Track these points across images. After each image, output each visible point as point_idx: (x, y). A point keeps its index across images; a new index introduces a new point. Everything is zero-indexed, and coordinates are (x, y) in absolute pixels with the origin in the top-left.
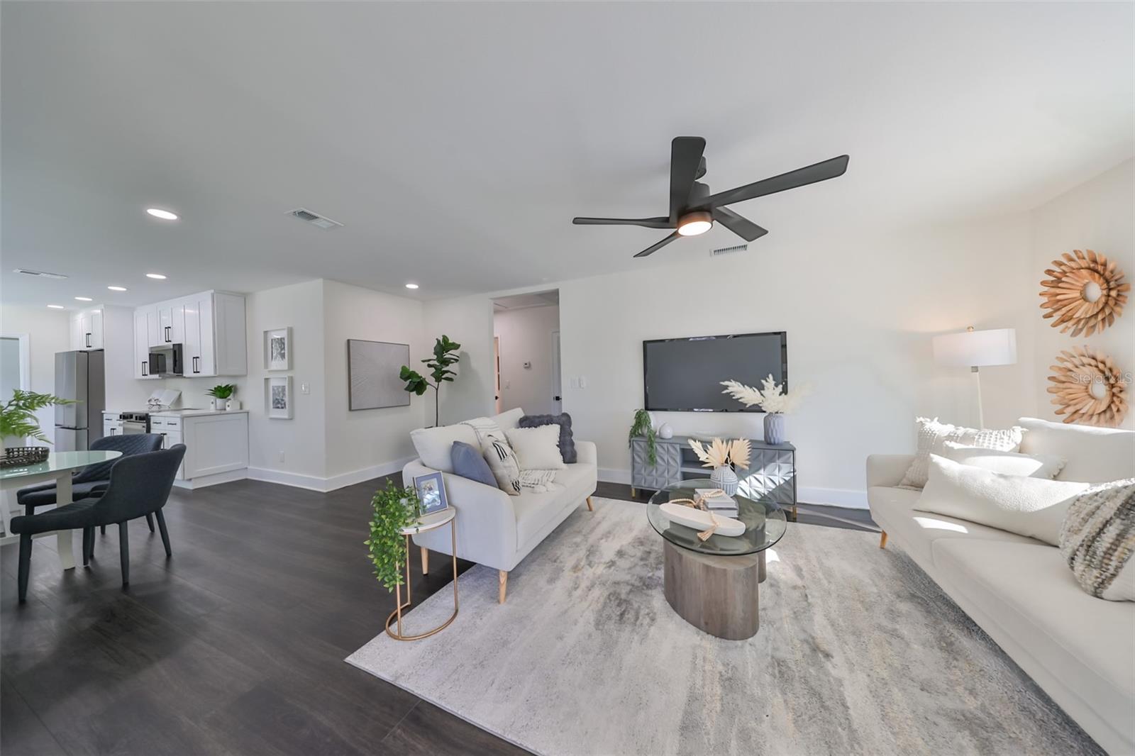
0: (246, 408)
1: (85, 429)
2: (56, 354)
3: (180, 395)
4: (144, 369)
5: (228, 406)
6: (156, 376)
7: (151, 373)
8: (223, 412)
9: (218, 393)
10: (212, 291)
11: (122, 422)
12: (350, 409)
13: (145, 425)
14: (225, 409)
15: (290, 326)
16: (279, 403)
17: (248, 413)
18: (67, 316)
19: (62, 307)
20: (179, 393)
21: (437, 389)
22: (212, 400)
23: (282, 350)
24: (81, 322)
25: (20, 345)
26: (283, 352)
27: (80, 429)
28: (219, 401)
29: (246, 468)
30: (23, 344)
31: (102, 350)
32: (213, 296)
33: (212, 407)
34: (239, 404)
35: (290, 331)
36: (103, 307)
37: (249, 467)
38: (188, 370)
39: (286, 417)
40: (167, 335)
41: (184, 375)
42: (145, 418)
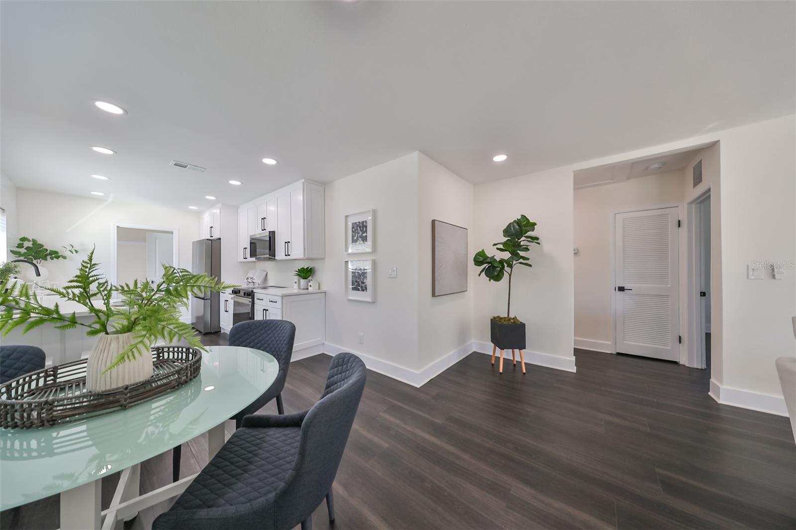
0: (323, 289)
1: (209, 299)
2: (193, 243)
3: (267, 274)
4: (245, 253)
5: (311, 286)
6: (253, 259)
7: (251, 256)
8: (306, 291)
9: (302, 275)
10: (303, 180)
11: (233, 296)
12: (434, 295)
13: (251, 300)
14: (308, 289)
15: (374, 208)
16: (359, 285)
17: (325, 293)
18: (199, 214)
19: (196, 208)
20: (266, 273)
21: (510, 275)
22: (296, 281)
23: (363, 233)
24: (207, 219)
25: (174, 237)
26: (364, 235)
27: (206, 299)
28: (303, 281)
29: (324, 344)
30: (175, 236)
31: (220, 239)
32: (303, 183)
33: (296, 286)
34: (318, 284)
35: (374, 213)
36: (221, 206)
37: (325, 343)
38: (280, 254)
39: (369, 300)
40: (263, 224)
41: (276, 258)
42: (250, 294)
